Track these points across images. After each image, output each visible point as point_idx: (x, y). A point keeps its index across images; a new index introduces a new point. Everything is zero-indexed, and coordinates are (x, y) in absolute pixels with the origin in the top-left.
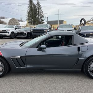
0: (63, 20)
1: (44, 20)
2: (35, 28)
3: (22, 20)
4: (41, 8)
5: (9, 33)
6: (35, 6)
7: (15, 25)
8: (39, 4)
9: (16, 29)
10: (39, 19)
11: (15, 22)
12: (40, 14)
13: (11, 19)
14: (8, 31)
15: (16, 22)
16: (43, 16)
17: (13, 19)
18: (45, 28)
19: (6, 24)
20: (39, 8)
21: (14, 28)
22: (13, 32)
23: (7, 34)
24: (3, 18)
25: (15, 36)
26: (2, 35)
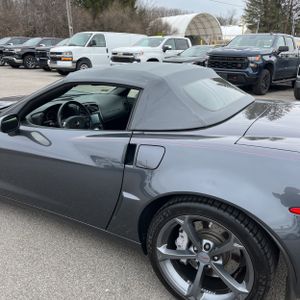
7: (167, 38)
11: (207, 25)
15: (212, 27)
17: (204, 16)
21: (160, 48)
24: (176, 13)
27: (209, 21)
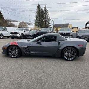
0: (69, 24)
1: (50, 23)
2: (40, 31)
3: (31, 23)
4: (48, 13)
5: (19, 34)
6: (43, 11)
7: (25, 28)
8: (46, 9)
9: (25, 31)
10: (46, 23)
12: (47, 18)
13: (21, 23)
14: (19, 33)
16: (49, 20)
17: (23, 22)
18: (48, 31)
19: (16, 26)
20: (46, 12)
21: (23, 31)
22: (22, 34)
23: (18, 35)
24: (14, 21)
25: (24, 37)
26: (14, 36)
27: (24, 24)
